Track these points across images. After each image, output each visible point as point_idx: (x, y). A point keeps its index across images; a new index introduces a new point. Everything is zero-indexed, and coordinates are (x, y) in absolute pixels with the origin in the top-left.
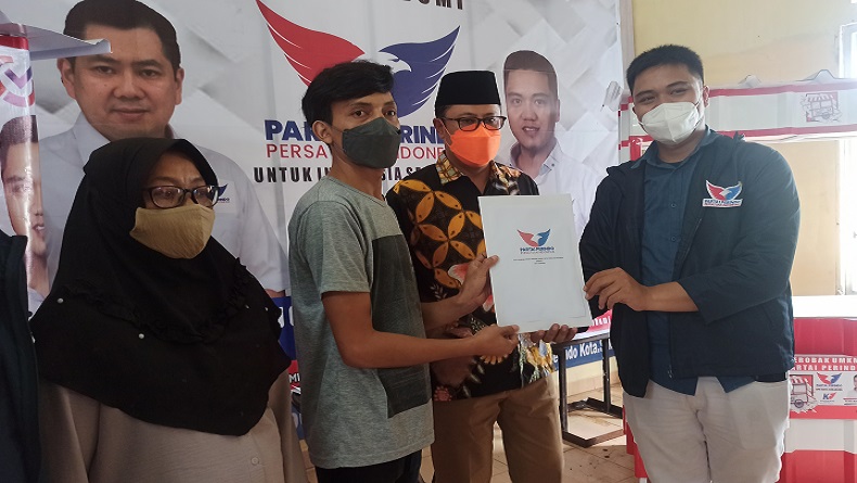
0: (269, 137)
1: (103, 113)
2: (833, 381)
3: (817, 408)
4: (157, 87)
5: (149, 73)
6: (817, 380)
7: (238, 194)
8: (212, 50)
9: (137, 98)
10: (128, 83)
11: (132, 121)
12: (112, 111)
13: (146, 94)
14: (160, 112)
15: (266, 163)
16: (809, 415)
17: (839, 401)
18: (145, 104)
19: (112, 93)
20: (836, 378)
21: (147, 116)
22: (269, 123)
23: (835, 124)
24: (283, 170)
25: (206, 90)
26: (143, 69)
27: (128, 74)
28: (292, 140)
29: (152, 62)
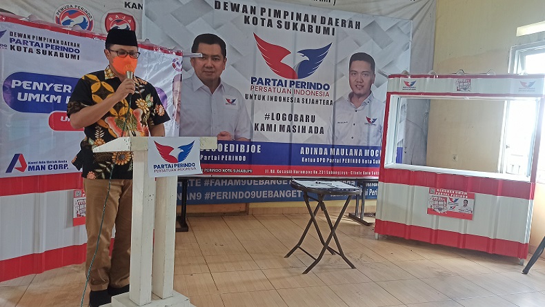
0: (252, 83)
1: (201, 72)
2: (455, 201)
3: (447, 212)
4: (218, 64)
5: (216, 59)
6: (448, 200)
7: (239, 103)
8: (237, 51)
9: (211, 68)
10: (209, 63)
11: (209, 75)
12: (204, 71)
13: (214, 67)
14: (218, 73)
15: (250, 93)
16: (444, 215)
17: (456, 210)
18: (213, 70)
19: (204, 66)
20: (457, 200)
21: (214, 74)
22: (252, 78)
23: (468, 92)
24: (255, 95)
25: (233, 65)
26: (214, 58)
27: (210, 59)
28: (260, 85)
29: (217, 56)
